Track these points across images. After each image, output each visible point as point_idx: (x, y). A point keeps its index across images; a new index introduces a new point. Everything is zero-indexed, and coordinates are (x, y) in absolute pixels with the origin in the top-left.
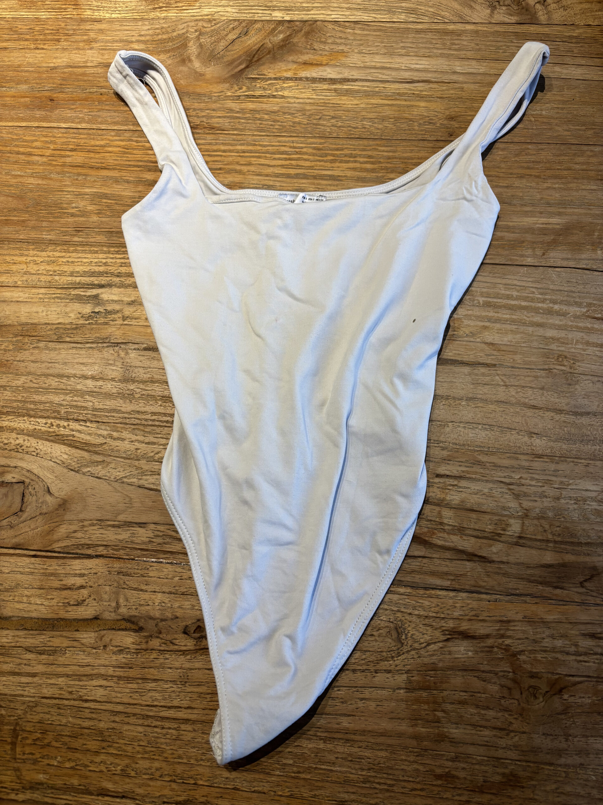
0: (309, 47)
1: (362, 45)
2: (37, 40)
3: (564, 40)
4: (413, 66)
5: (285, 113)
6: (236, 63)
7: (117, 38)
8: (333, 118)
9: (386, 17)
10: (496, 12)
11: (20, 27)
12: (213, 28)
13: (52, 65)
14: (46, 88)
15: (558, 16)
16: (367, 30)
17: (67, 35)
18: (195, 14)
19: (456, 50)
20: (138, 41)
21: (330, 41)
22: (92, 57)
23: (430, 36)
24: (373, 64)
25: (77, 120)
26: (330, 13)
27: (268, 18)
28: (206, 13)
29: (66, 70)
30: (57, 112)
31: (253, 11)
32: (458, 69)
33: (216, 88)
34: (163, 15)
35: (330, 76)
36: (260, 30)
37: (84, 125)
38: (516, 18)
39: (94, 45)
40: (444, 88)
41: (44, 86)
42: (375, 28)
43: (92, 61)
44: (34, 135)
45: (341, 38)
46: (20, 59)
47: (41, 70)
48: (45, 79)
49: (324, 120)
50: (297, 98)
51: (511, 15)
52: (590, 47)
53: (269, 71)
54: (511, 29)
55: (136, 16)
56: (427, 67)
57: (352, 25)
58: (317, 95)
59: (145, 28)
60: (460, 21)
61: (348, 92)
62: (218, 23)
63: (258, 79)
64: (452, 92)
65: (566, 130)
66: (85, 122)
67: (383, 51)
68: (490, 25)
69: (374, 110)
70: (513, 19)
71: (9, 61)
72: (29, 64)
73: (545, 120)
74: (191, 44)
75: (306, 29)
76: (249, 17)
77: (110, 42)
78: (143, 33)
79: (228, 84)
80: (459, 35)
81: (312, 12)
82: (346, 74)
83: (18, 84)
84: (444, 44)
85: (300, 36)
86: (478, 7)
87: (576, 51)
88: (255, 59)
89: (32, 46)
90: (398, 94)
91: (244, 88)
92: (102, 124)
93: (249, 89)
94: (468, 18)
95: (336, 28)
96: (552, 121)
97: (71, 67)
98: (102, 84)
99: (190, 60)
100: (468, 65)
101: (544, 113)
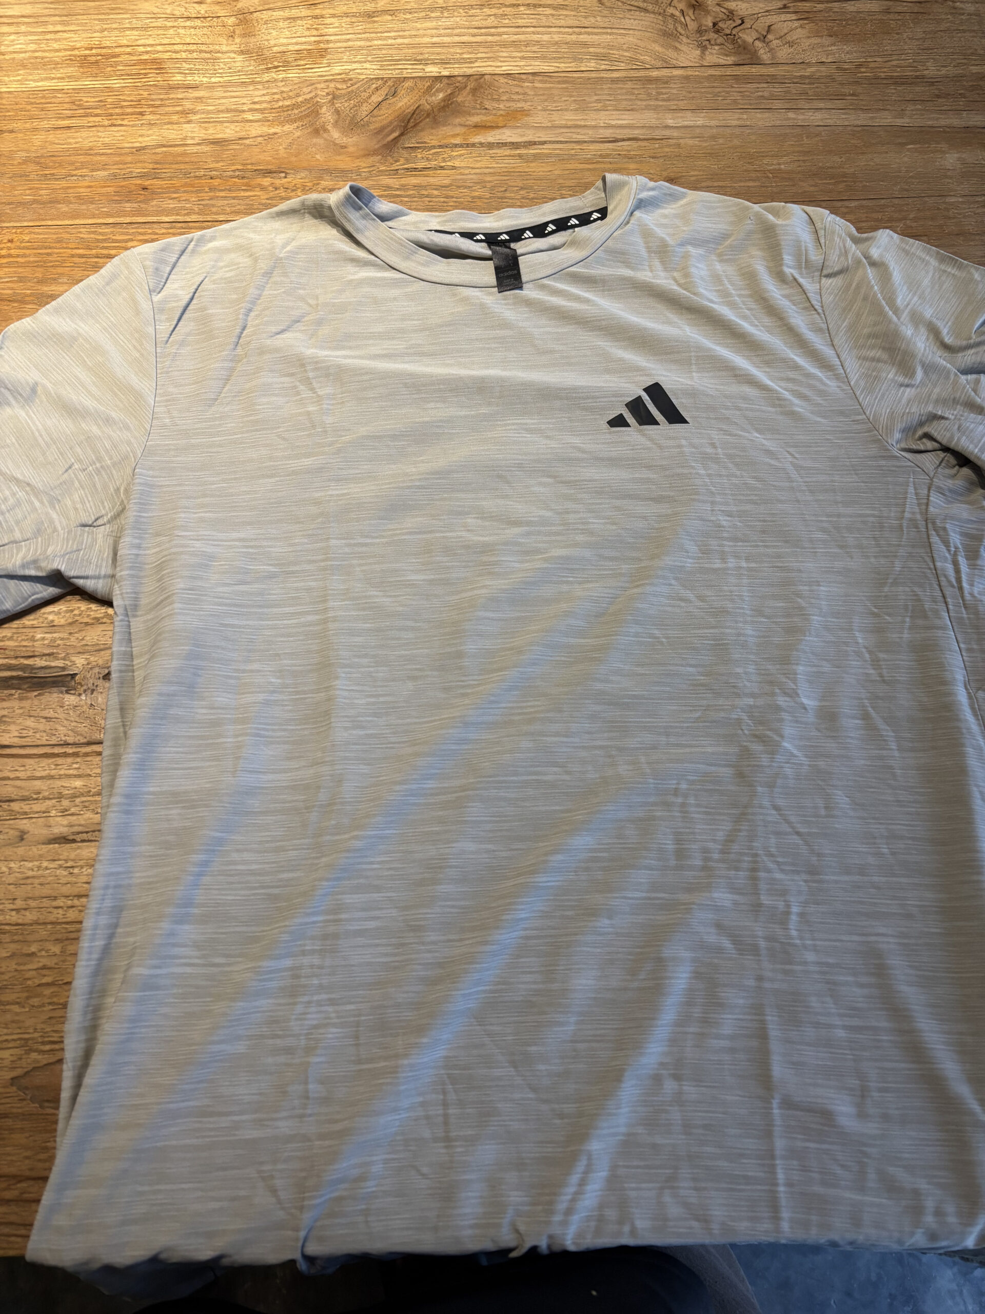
0: (478, 106)
1: (546, 100)
2: (112, 115)
3: (795, 80)
4: (614, 123)
5: (459, 187)
6: (386, 131)
7: (223, 108)
8: (522, 188)
9: (572, 66)
10: (707, 53)
11: (85, 99)
12: (350, 89)
13: (138, 145)
14: (134, 175)
15: (783, 53)
16: (550, 82)
17: (153, 106)
18: (324, 74)
19: (664, 100)
20: (251, 110)
21: (504, 98)
22: (192, 132)
23: (629, 85)
24: (564, 122)
25: (183, 212)
26: (499, 64)
27: (420, 74)
28: (337, 72)
29: (159, 150)
30: (154, 203)
31: (400, 67)
32: (670, 122)
33: (363, 163)
34: (281, 76)
35: (509, 140)
36: (412, 89)
37: (194, 218)
38: (733, 58)
39: (194, 118)
40: (657, 146)
41: (131, 172)
42: (560, 79)
43: (193, 138)
44: (127, 234)
45: (517, 93)
46: (91, 140)
47: (123, 151)
48: (131, 163)
49: (513, 192)
50: (472, 168)
51: (727, 55)
52: (828, 87)
53: (431, 137)
54: (729, 72)
55: (244, 78)
56: (631, 122)
57: (531, 77)
58: (497, 163)
59: (258, 94)
60: (665, 65)
61: (536, 157)
62: (355, 84)
63: (418, 148)
64: (667, 150)
65: (812, 186)
66: (194, 213)
67: (573, 107)
68: (703, 69)
69: (571, 176)
70: (730, 60)
71: (76, 143)
72: (106, 145)
73: (784, 175)
74: (324, 109)
75: (471, 85)
76: (395, 74)
77: (213, 113)
78: (256, 100)
79: (380, 157)
80: (666, 83)
81: (477, 64)
82: (530, 136)
83: (93, 170)
84: (649, 94)
85: (465, 94)
86: (684, 48)
87: (810, 92)
88: (411, 124)
89: (106, 123)
90: (601, 155)
91: (402, 161)
92: (219, 214)
93: (407, 161)
94: (675, 62)
95: (509, 82)
96: (794, 176)
97: (164, 146)
98: (211, 166)
99: (326, 130)
100: (682, 117)
101: (782, 167)
